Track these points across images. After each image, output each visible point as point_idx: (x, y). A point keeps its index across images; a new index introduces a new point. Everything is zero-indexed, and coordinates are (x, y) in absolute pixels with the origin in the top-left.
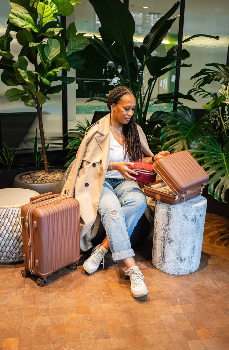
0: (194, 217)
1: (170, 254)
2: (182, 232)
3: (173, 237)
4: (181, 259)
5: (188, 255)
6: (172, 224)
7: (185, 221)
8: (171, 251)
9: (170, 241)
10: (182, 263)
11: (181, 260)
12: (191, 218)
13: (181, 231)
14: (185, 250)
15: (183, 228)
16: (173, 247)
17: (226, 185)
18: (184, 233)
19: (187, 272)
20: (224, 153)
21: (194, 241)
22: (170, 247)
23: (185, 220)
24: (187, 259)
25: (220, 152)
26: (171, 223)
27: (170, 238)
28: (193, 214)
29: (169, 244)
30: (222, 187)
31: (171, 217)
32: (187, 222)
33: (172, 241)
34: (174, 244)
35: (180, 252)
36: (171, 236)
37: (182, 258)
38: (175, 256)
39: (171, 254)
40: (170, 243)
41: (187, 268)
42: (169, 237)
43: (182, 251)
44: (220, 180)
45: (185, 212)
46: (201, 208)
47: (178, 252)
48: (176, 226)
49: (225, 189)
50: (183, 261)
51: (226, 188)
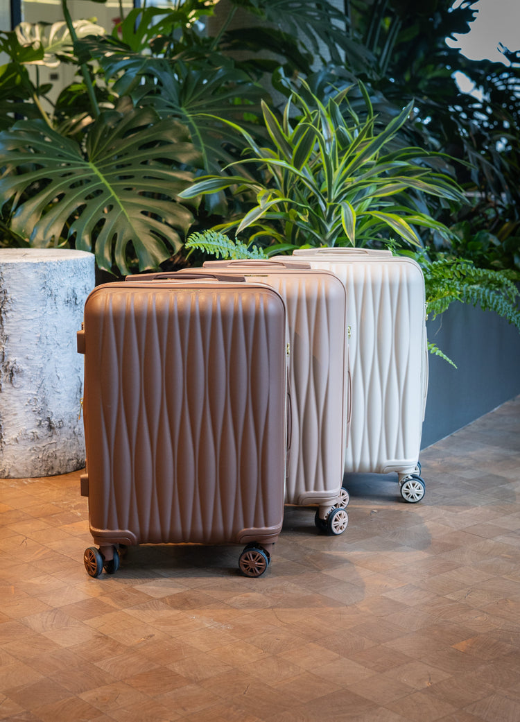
0: (70, 291)
1: (15, 415)
2: (44, 340)
3: (20, 358)
4: (50, 423)
5: (68, 410)
6: (10, 320)
7: (48, 305)
8: (18, 404)
9: (12, 374)
10: (54, 437)
11: (50, 427)
12: (62, 295)
13: (40, 338)
14: (57, 396)
15: (45, 328)
16: (22, 391)
17: (122, 233)
18: (50, 342)
19: (71, 463)
20: (93, 162)
21: (77, 368)
22: (15, 392)
23: (49, 302)
24: (66, 421)
25: (80, 161)
26: (7, 317)
27: (11, 364)
28: (68, 284)
29: (9, 386)
30: (114, 238)
31: (5, 298)
32: (54, 307)
33: (17, 372)
34: (24, 382)
35: (44, 401)
36: (12, 359)
37: (53, 420)
38: (32, 417)
39: (21, 415)
40: (11, 380)
41: (69, 452)
42: (8, 363)
43: (50, 398)
44: (101, 223)
45: (45, 277)
46: (84, 265)
47: (40, 405)
48: (25, 323)
49: (120, 243)
50: (57, 430)
51: (124, 238)
